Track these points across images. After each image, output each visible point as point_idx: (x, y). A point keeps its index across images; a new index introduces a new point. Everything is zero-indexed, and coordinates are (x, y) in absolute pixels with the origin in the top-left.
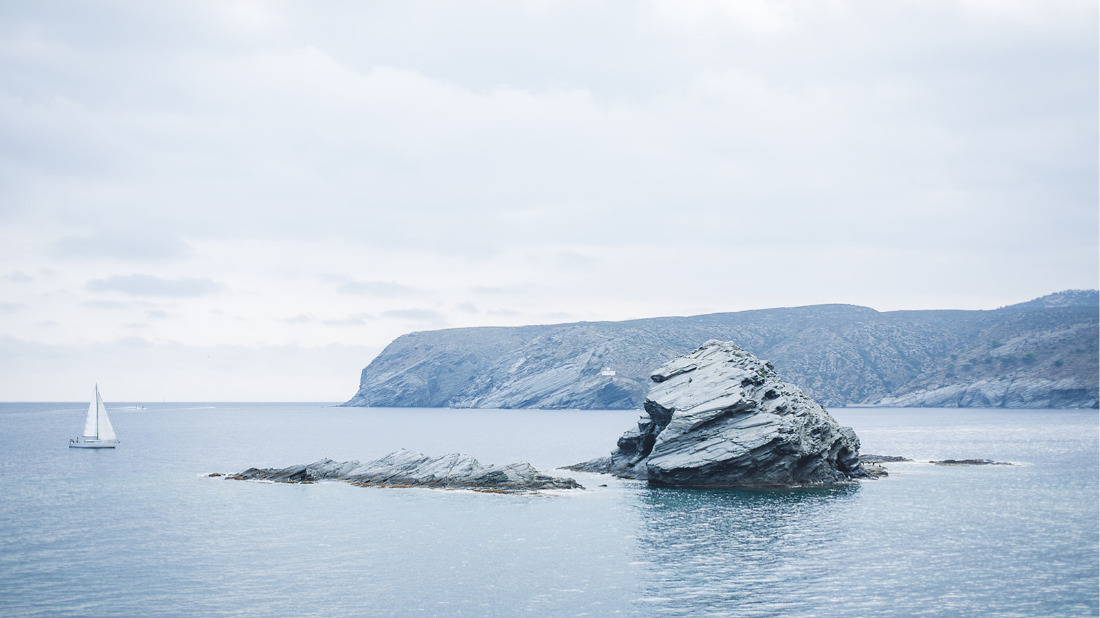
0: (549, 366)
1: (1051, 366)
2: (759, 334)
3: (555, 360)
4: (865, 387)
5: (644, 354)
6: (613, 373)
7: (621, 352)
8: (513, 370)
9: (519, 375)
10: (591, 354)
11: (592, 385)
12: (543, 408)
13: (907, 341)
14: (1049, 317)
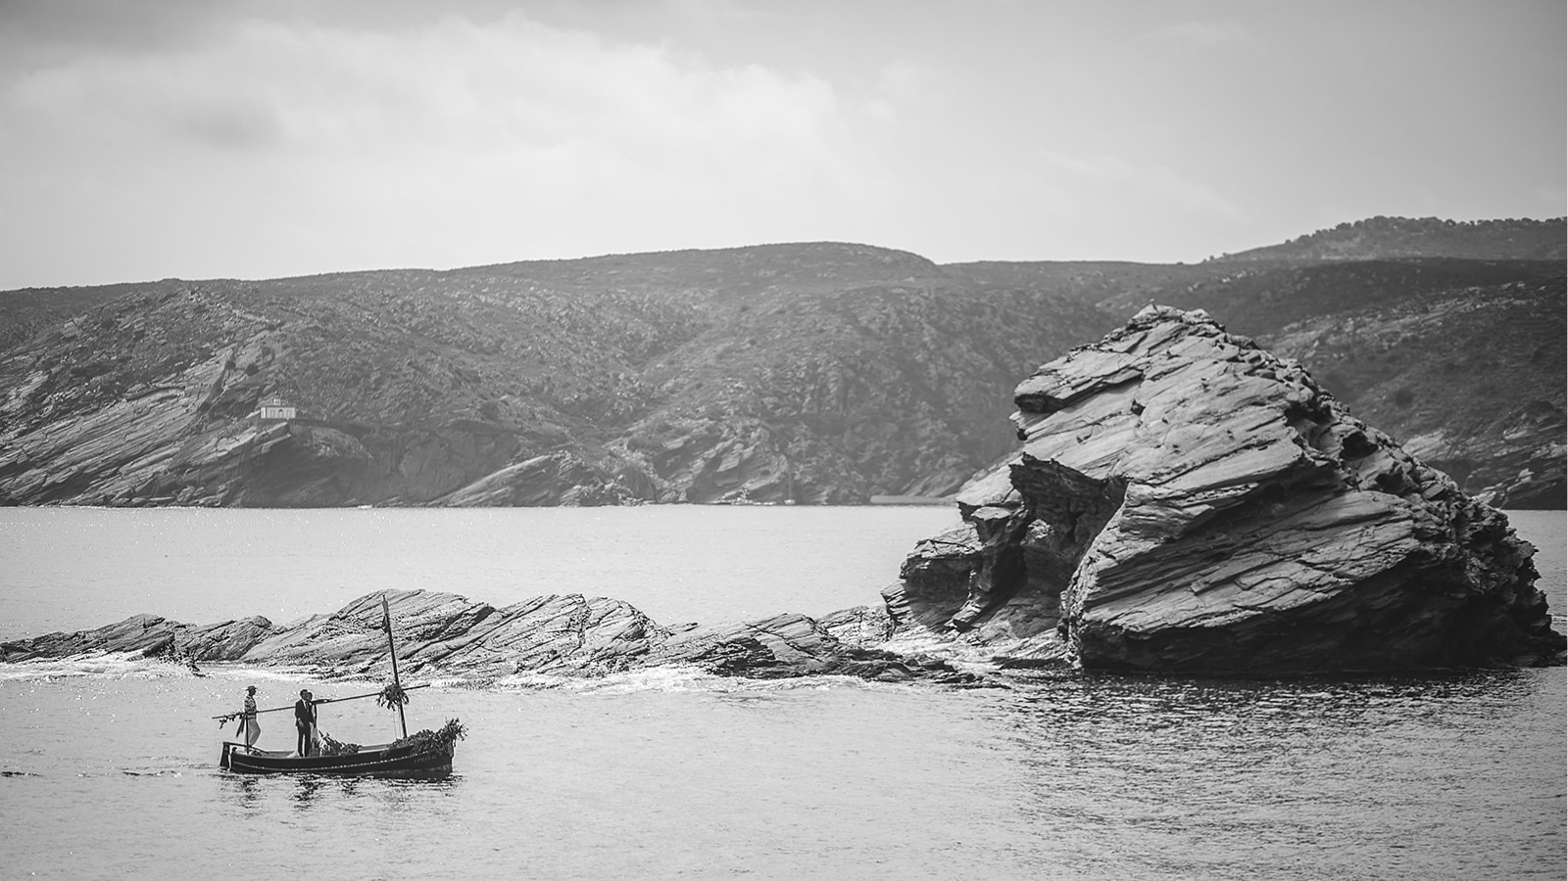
0: (112, 394)
1: (1385, 403)
2: (640, 314)
3: (128, 379)
4: (918, 453)
5: (365, 363)
6: (290, 413)
7: (307, 359)
8: (14, 404)
9: (31, 417)
10: (223, 363)
11: (236, 444)
12: (107, 502)
13: (1015, 337)
14: (1370, 282)
